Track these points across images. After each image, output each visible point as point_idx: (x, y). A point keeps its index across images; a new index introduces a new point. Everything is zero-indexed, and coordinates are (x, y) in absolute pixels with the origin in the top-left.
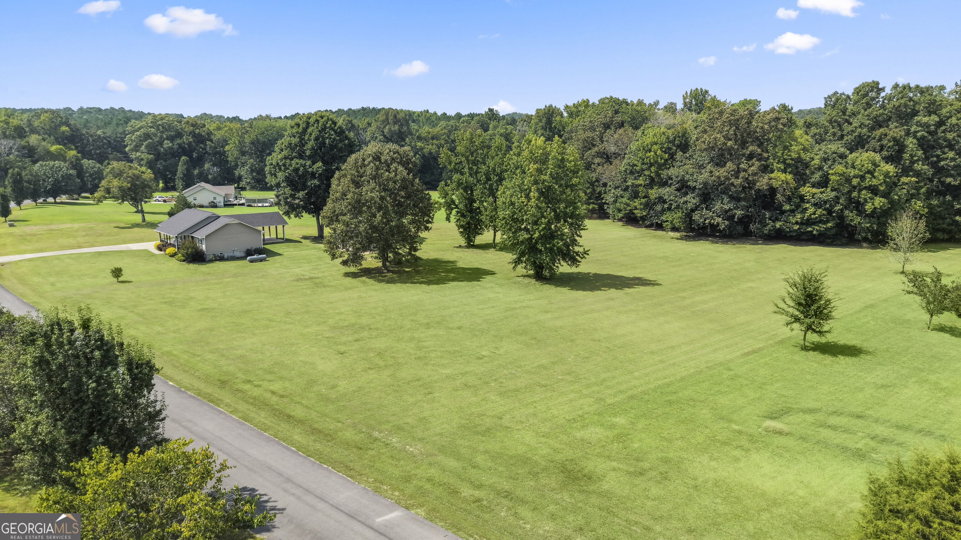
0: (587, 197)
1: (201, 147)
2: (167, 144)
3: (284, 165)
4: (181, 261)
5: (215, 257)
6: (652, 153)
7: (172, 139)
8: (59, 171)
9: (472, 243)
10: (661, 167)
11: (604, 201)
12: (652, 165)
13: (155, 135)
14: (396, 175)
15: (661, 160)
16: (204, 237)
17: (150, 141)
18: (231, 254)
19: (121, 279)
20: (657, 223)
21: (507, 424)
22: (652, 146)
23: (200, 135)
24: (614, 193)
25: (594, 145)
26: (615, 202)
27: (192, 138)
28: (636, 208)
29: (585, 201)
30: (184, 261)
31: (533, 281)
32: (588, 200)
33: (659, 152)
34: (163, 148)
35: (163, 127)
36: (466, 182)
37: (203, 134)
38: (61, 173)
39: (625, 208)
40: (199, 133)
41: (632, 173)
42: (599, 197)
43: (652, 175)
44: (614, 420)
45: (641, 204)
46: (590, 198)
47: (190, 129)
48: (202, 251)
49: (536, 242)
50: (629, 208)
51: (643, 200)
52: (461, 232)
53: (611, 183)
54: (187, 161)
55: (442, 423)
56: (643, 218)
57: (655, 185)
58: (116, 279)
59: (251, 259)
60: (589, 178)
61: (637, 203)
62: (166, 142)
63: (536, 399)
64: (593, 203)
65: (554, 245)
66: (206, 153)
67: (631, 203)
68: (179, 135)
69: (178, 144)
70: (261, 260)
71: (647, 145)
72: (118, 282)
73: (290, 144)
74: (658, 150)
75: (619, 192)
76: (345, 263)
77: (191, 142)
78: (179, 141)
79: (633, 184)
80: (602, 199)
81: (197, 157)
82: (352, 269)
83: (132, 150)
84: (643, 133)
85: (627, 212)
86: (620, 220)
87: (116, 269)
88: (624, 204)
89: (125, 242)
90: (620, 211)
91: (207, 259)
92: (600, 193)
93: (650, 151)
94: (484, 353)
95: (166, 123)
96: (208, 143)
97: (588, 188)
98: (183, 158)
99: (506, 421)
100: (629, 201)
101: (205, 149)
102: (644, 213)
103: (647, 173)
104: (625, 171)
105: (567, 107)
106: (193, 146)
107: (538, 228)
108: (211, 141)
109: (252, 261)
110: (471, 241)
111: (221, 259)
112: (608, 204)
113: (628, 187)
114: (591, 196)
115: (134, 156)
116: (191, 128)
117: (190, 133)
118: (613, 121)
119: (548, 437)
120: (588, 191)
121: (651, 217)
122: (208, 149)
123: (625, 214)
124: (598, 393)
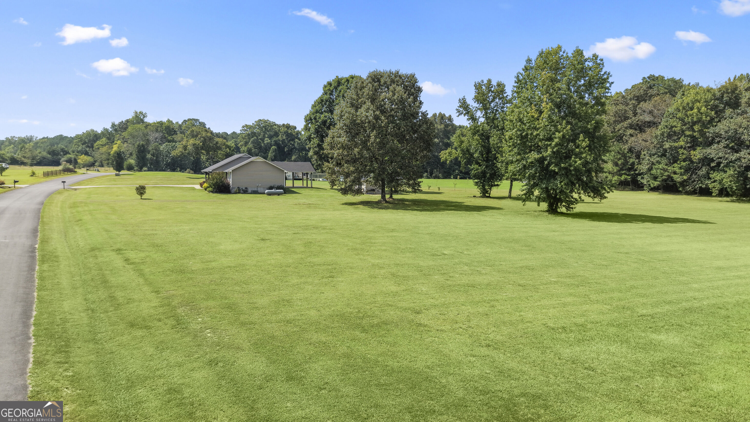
0: (618, 168)
1: (291, 144)
2: (267, 141)
4: (210, 192)
5: (239, 190)
6: (695, 111)
7: (270, 137)
9: (487, 194)
10: (705, 125)
11: (637, 172)
12: (694, 123)
13: (259, 134)
14: (394, 94)
15: (706, 117)
16: (231, 171)
17: (255, 138)
18: (256, 189)
19: (144, 196)
20: (701, 187)
22: (693, 103)
23: (291, 134)
24: (649, 160)
25: (626, 118)
26: (650, 169)
27: (286, 136)
28: (675, 173)
29: (616, 172)
32: (619, 171)
33: (703, 109)
34: (264, 144)
35: (265, 129)
36: (482, 130)
37: (294, 134)
39: (661, 174)
40: (291, 133)
41: (669, 136)
42: (632, 168)
43: (695, 134)
45: (681, 168)
46: (622, 169)
47: (283, 130)
48: (229, 185)
49: (549, 164)
50: (666, 174)
51: (683, 164)
52: (477, 183)
53: (645, 153)
54: (275, 149)
56: (683, 183)
57: (699, 146)
58: (139, 197)
59: (268, 192)
60: (621, 149)
61: (676, 167)
62: (266, 139)
63: (499, 297)
64: (625, 174)
66: (295, 148)
67: (669, 168)
68: (276, 134)
69: (275, 141)
70: (279, 194)
71: (688, 104)
72: (141, 199)
74: (701, 107)
75: (655, 159)
76: (345, 191)
77: (284, 140)
78: (275, 139)
79: (671, 148)
80: (636, 170)
81: (288, 151)
84: (683, 95)
85: (664, 177)
86: (655, 190)
87: (140, 186)
88: (661, 169)
90: (655, 178)
91: (233, 191)
92: (633, 164)
93: (692, 109)
94: (445, 252)
95: (268, 125)
96: (296, 140)
97: (620, 159)
98: (273, 147)
100: (666, 167)
101: (293, 145)
102: (685, 177)
103: (688, 133)
104: (662, 134)
106: (285, 142)
108: (299, 139)
109: (269, 194)
110: (487, 192)
111: (245, 192)
112: (642, 174)
113: (665, 150)
114: (623, 167)
116: (286, 129)
117: (285, 133)
118: (647, 94)
120: (620, 162)
121: (693, 182)
122: (296, 145)
123: (663, 180)
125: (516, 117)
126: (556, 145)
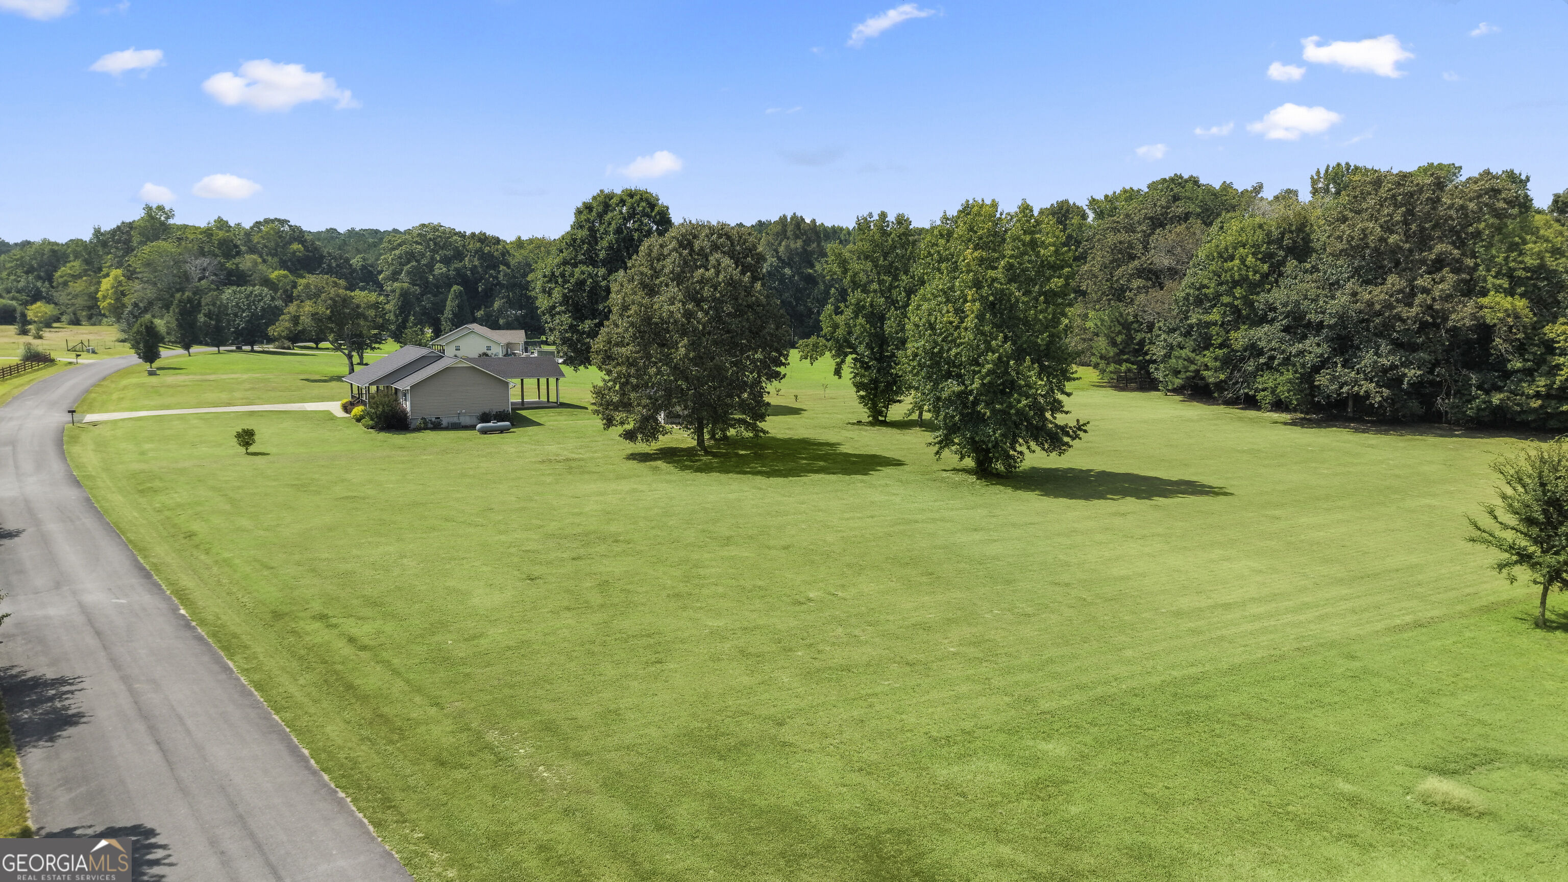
0: (1116, 350)
1: (491, 276)
2: (440, 269)
3: (563, 275)
4: (368, 427)
5: (425, 423)
6: (1237, 262)
7: (446, 261)
8: (259, 301)
9: (880, 418)
10: (1255, 287)
11: (1148, 357)
12: (1236, 284)
13: (423, 255)
14: (718, 273)
15: (1254, 275)
16: (409, 388)
17: (414, 263)
18: (455, 420)
19: (252, 449)
20: (1246, 394)
21: (790, 738)
22: (1235, 248)
23: (490, 255)
24: (1165, 340)
25: (1132, 257)
26: (1168, 356)
27: (479, 259)
28: (1207, 368)
29: (1113, 357)
30: (372, 428)
31: (973, 478)
32: (1117, 354)
33: (1250, 260)
34: (434, 275)
35: (435, 244)
36: (871, 305)
37: (495, 254)
38: (262, 304)
39: (1185, 367)
40: (490, 252)
41: (1199, 302)
42: (1140, 349)
43: (1236, 303)
44: (1043, 746)
45: (1216, 359)
46: (1122, 352)
47: (474, 246)
48: (404, 412)
50: (1193, 367)
51: (1220, 352)
53: (1161, 324)
54: (461, 292)
55: (646, 725)
56: (1221, 386)
57: (1244, 323)
58: (243, 450)
59: (482, 427)
60: (1121, 315)
61: (1207, 357)
62: (438, 265)
63: (878, 689)
64: (1127, 361)
65: (1010, 406)
66: (499, 283)
67: (1198, 358)
68: (459, 255)
69: (456, 269)
70: (502, 431)
71: (1226, 249)
72: (248, 454)
73: (575, 240)
74: (1247, 256)
75: (1176, 338)
77: (475, 266)
78: (457, 265)
79: (1200, 324)
80: (1146, 354)
81: (484, 290)
82: (641, 447)
83: (387, 279)
84: (1222, 228)
85: (1188, 374)
86: (1177, 391)
87: (244, 430)
88: (1185, 360)
89: (303, 400)
90: (1176, 373)
91: (412, 426)
92: (1142, 343)
93: (1232, 258)
94: (811, 595)
95: (440, 237)
96: (502, 267)
97: (1120, 333)
98: (455, 287)
99: (786, 734)
100: (1193, 355)
101: (497, 278)
102: (1222, 377)
103: (1226, 299)
104: (1186, 298)
105: (1093, 202)
106: (478, 272)
107: (980, 372)
108: (507, 265)
109: (484, 432)
110: (880, 413)
111: (437, 426)
112: (1154, 362)
113: (1191, 326)
114: (1124, 348)
115: (389, 288)
116: (478, 245)
117: (476, 252)
118: (1167, 214)
119: (869, 773)
120: (1119, 339)
121: (1235, 384)
122: (501, 277)
123: (1187, 378)
124: (1027, 685)
125: (924, 320)
126: (988, 374)
